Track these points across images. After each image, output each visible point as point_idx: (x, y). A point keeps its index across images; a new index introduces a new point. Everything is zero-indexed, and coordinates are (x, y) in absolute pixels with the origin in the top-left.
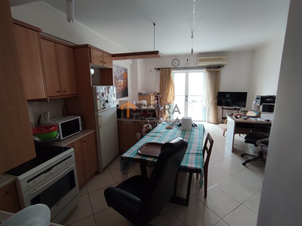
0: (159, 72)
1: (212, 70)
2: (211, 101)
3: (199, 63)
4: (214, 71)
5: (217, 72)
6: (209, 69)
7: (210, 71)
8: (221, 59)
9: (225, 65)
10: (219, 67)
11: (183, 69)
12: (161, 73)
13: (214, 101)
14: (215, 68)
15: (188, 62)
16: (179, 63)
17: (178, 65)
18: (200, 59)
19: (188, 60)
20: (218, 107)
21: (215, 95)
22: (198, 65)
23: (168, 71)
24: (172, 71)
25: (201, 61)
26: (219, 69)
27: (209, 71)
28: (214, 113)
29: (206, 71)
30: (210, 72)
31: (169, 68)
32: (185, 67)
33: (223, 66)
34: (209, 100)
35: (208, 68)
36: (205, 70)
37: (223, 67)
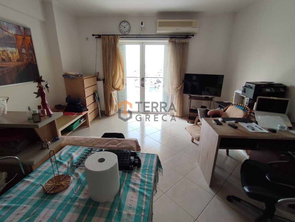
0: (100, 41)
1: (177, 41)
2: (175, 86)
3: (158, 28)
4: (179, 43)
5: (184, 45)
6: (174, 40)
7: (175, 42)
8: (190, 24)
9: (196, 34)
10: (187, 36)
11: (136, 37)
12: (103, 42)
13: (179, 87)
14: (182, 38)
15: (143, 26)
16: (130, 28)
17: (129, 32)
18: (159, 22)
19: (142, 24)
20: (184, 95)
21: (180, 78)
22: (157, 32)
23: (113, 40)
24: (119, 41)
25: (161, 25)
26: (186, 40)
27: (173, 42)
28: (179, 102)
29: (169, 41)
30: (174, 44)
31: (115, 35)
32: (139, 35)
33: (193, 35)
34: (172, 85)
35: (172, 37)
36: (167, 41)
37: (192, 37)
